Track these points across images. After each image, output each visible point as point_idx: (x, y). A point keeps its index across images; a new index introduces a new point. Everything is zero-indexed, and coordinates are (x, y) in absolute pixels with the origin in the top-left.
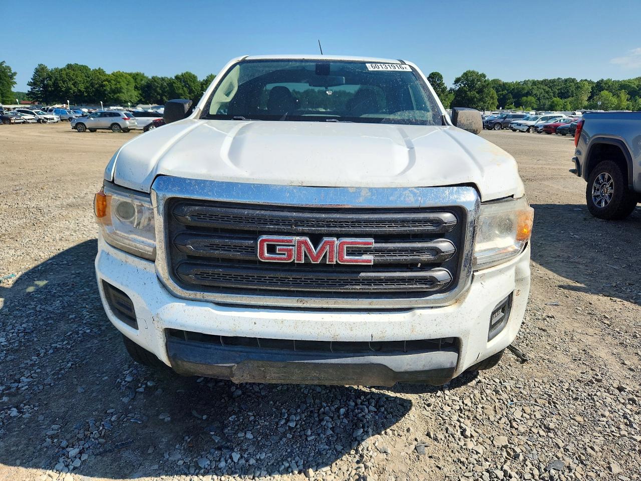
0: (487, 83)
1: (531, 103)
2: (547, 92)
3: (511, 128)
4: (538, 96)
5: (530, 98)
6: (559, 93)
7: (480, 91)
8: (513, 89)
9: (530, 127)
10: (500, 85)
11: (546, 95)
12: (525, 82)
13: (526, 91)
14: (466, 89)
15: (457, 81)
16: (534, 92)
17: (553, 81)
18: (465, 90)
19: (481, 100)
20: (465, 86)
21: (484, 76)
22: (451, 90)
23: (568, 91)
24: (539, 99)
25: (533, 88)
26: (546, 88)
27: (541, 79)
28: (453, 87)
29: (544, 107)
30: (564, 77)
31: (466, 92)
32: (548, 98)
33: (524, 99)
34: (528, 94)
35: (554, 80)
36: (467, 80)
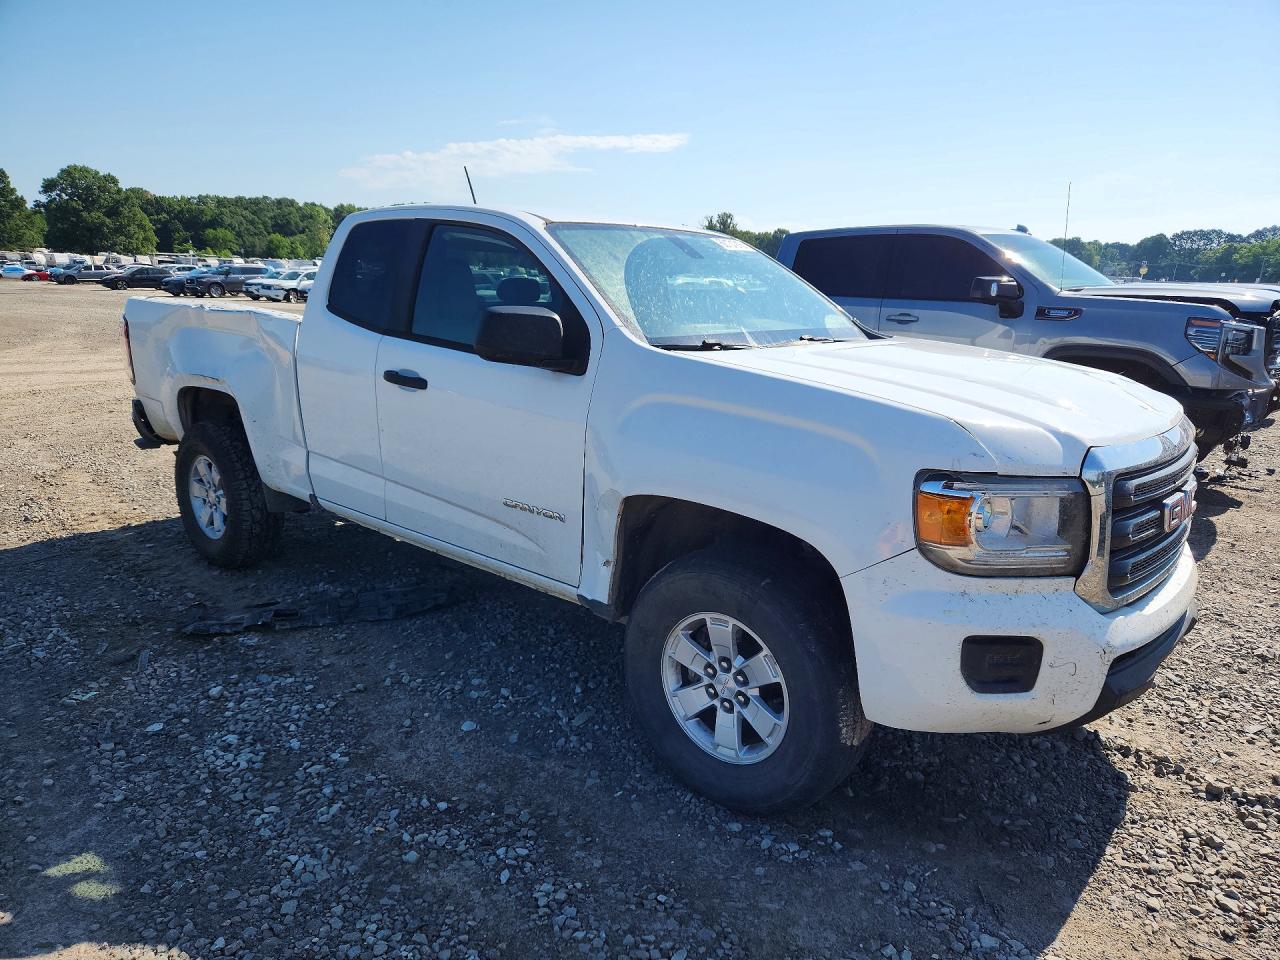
0: (123, 195)
1: (225, 241)
2: (252, 222)
3: (249, 293)
4: (237, 229)
5: (221, 232)
6: (273, 226)
7: (113, 212)
8: (181, 212)
9: (289, 291)
10: (149, 202)
11: (251, 228)
12: (202, 200)
13: (209, 218)
14: (77, 204)
15: (49, 186)
16: (228, 220)
17: (255, 202)
18: (74, 209)
19: (119, 230)
20: (71, 199)
21: (114, 181)
22: (38, 204)
23: (289, 223)
24: (239, 235)
25: (222, 213)
26: (246, 213)
27: (231, 195)
28: (43, 199)
29: (253, 251)
30: (275, 195)
31: (76, 212)
32: (256, 234)
33: (210, 232)
34: (215, 223)
35: (257, 199)
36: (73, 185)
